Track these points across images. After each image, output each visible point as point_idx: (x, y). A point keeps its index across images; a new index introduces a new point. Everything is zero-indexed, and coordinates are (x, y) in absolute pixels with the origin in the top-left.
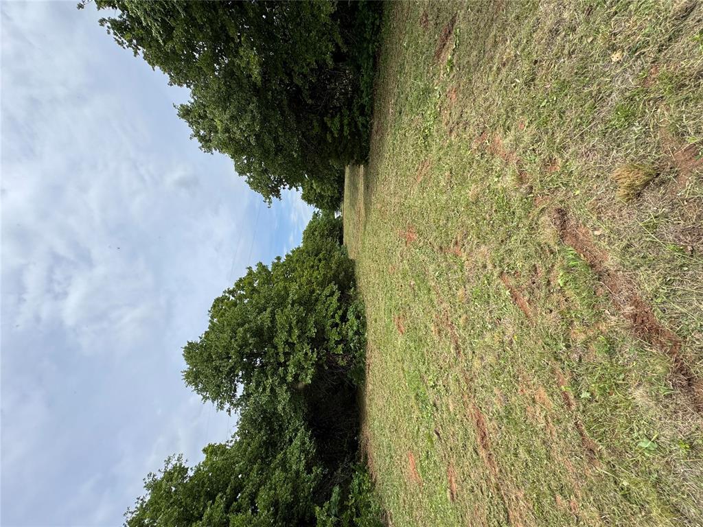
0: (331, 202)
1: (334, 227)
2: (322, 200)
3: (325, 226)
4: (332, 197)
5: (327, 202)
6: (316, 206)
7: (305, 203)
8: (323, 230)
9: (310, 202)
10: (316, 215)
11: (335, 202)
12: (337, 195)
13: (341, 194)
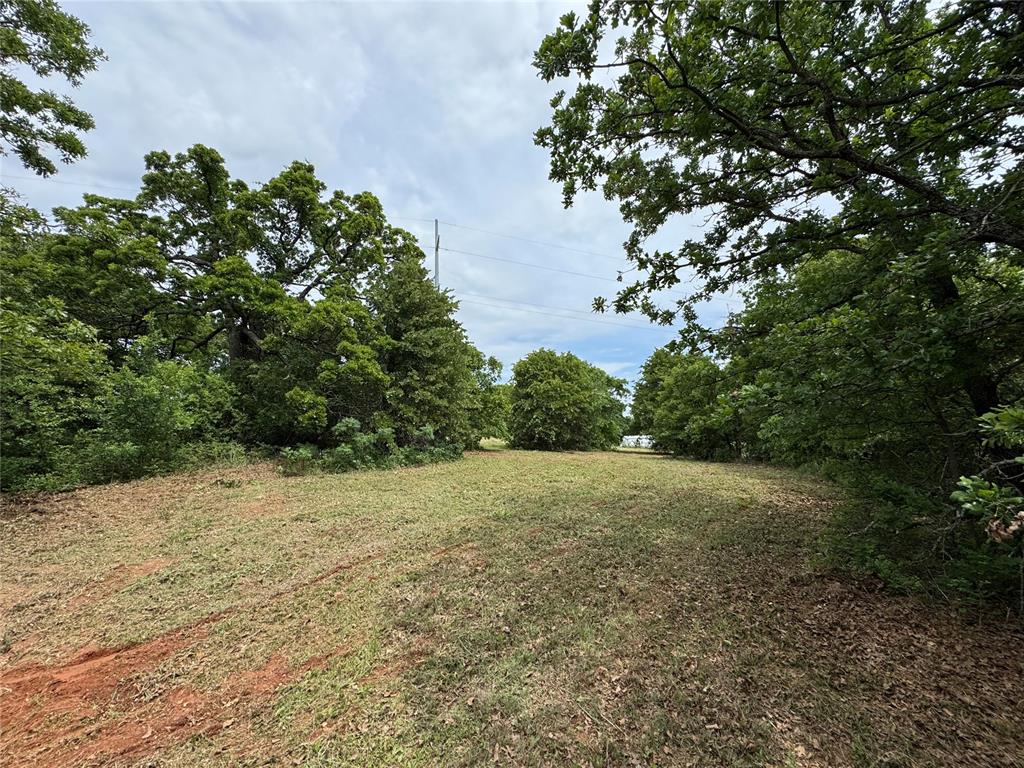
3: (576, 404)
6: (641, 385)
8: (562, 398)
10: (618, 385)
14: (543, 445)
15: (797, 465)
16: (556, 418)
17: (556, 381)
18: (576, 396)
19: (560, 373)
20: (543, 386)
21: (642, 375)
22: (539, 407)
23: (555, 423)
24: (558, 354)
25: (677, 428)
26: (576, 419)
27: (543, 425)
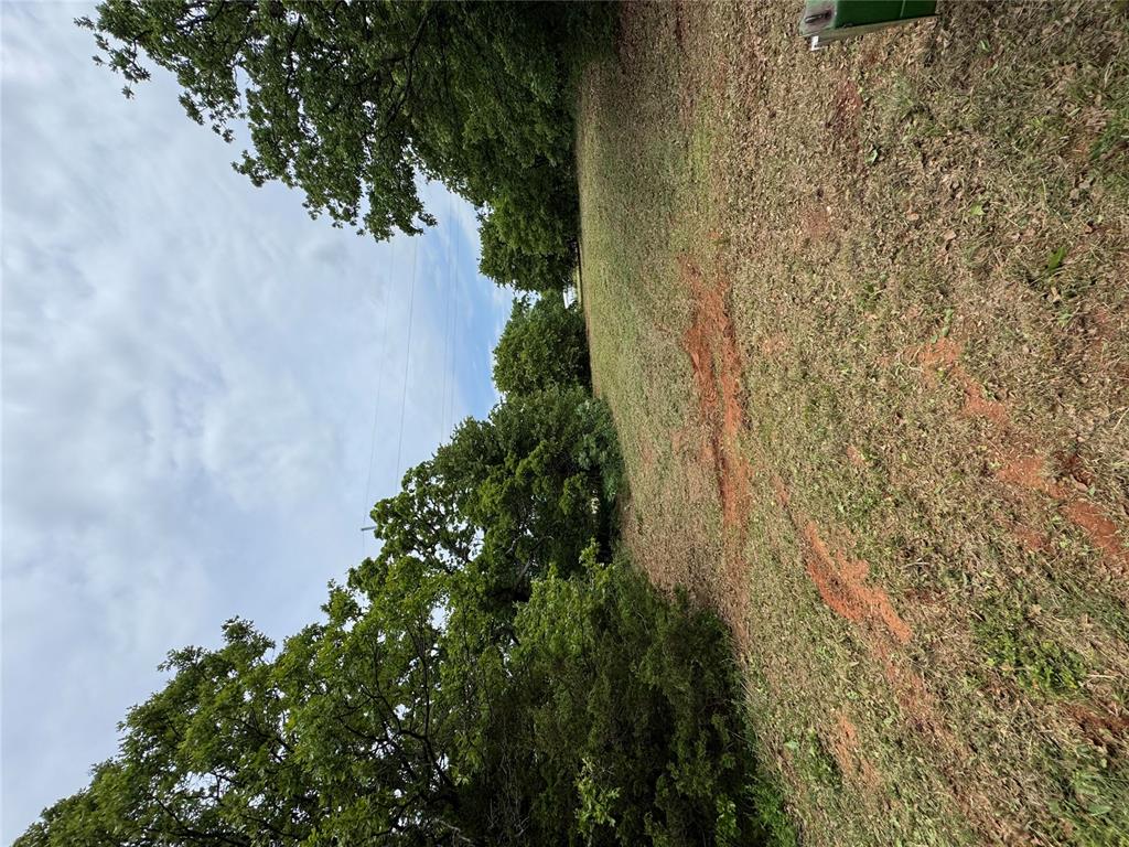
0: (550, 270)
1: (565, 332)
2: (529, 270)
3: (542, 333)
4: (551, 258)
5: (541, 274)
6: (517, 286)
7: (492, 283)
8: (538, 347)
9: (501, 277)
10: (519, 307)
11: (560, 270)
12: (562, 252)
13: (572, 250)
14: (585, 360)
15: (571, 120)
16: (558, 348)
17: (523, 355)
18: (535, 334)
19: (515, 355)
20: (528, 367)
21: (508, 285)
22: (549, 367)
23: (563, 350)
24: (496, 363)
25: (554, 231)
26: (556, 332)
27: (565, 362)
